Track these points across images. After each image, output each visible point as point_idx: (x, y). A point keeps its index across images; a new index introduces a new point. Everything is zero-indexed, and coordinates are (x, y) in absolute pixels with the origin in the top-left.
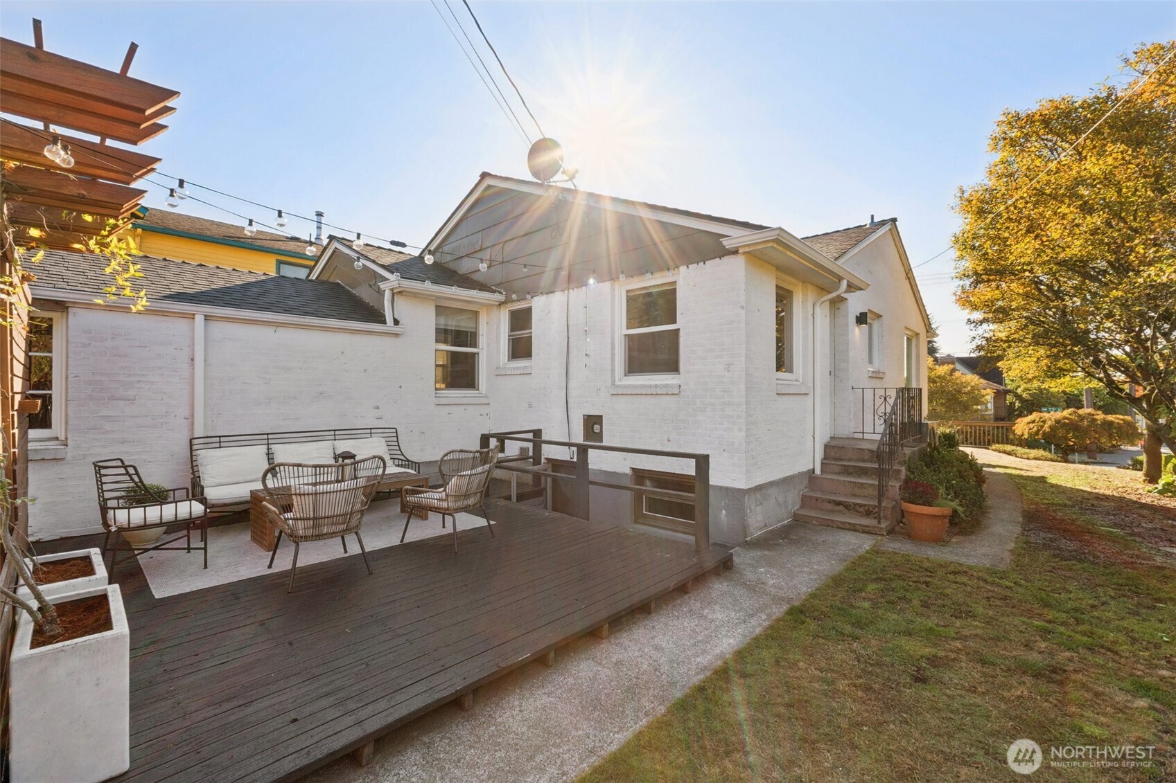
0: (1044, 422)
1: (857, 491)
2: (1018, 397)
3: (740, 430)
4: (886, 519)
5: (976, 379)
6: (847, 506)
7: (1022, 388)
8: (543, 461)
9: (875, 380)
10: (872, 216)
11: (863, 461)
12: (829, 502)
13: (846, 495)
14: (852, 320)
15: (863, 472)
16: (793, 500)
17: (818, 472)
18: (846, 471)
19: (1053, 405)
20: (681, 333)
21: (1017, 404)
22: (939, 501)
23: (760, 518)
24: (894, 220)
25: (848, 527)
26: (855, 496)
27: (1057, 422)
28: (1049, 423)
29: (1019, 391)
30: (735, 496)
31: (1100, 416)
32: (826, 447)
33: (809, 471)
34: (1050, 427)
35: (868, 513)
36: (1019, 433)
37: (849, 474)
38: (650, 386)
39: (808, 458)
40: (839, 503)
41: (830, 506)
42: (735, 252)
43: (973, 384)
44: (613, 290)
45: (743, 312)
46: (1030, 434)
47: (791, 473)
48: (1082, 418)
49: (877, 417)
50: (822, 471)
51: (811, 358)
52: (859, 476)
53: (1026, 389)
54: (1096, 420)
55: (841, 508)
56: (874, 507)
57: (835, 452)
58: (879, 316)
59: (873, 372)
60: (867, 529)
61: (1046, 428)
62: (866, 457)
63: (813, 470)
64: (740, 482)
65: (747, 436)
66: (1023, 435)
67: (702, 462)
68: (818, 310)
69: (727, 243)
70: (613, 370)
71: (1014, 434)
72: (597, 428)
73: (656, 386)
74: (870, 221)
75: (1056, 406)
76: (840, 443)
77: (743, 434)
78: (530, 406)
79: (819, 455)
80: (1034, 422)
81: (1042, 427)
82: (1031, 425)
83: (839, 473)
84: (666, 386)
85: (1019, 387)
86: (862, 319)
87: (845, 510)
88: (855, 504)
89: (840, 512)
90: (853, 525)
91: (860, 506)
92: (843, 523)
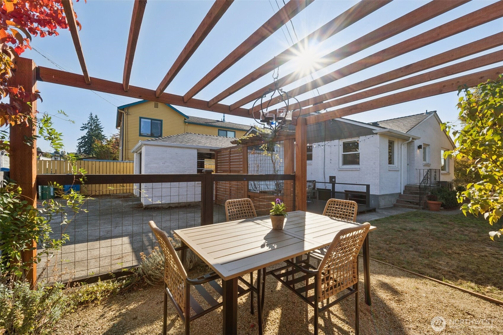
1: (414, 198)
3: (378, 180)
4: (422, 205)
6: (411, 202)
8: (316, 189)
9: (426, 167)
11: (415, 190)
12: (405, 201)
13: (410, 200)
14: (416, 148)
15: (417, 193)
16: (394, 201)
17: (402, 193)
18: (411, 193)
20: (360, 154)
22: (438, 200)
23: (383, 203)
24: (435, 111)
26: (414, 200)
30: (376, 197)
32: (406, 187)
33: (399, 193)
35: (417, 204)
37: (413, 194)
38: (351, 168)
39: (399, 189)
41: (406, 203)
42: (376, 134)
44: (339, 142)
45: (379, 149)
47: (393, 193)
50: (404, 193)
51: (400, 160)
52: (416, 195)
55: (409, 203)
56: (419, 202)
57: (408, 188)
58: (429, 145)
59: (425, 164)
60: (415, 208)
63: (401, 193)
64: (378, 193)
65: (380, 181)
67: (368, 186)
68: (402, 146)
69: (374, 132)
70: (339, 164)
72: (333, 180)
73: (353, 168)
74: (426, 112)
76: (409, 186)
77: (378, 181)
78: (311, 174)
79: (403, 189)
83: (409, 194)
84: (356, 168)
86: (420, 147)
87: (410, 204)
88: (413, 202)
89: (409, 204)
90: (412, 207)
91: (415, 202)
92: (409, 206)
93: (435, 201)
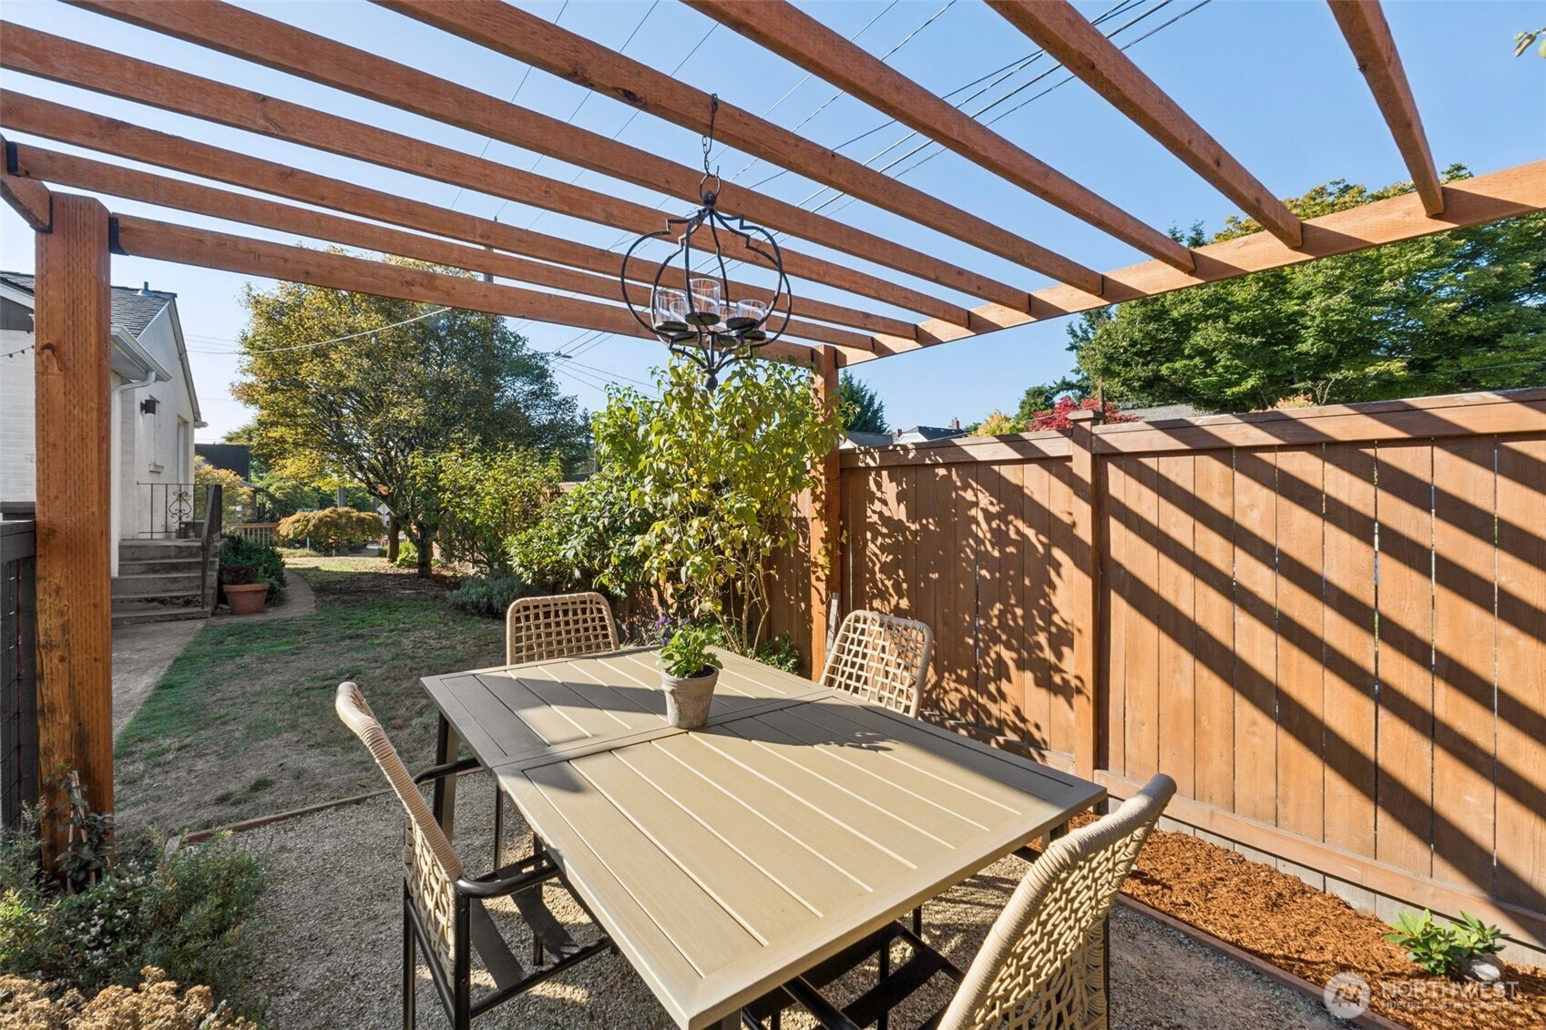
0: (308, 521)
1: (170, 586)
2: (271, 497)
4: (209, 603)
5: (232, 475)
6: (162, 601)
7: (274, 486)
10: (146, 284)
11: (169, 557)
12: (140, 600)
13: (156, 592)
14: (138, 407)
17: (115, 574)
18: (152, 569)
19: (307, 506)
21: (268, 505)
22: (259, 579)
24: (174, 296)
25: (168, 618)
26: (168, 591)
27: (321, 520)
28: (313, 522)
29: (271, 490)
31: (355, 514)
32: (121, 547)
34: (314, 526)
35: (188, 602)
36: (285, 534)
37: (158, 571)
40: (153, 600)
41: (140, 605)
43: (228, 480)
46: (295, 535)
48: (340, 516)
49: (169, 514)
50: (120, 573)
52: (168, 572)
53: (279, 488)
54: (351, 517)
55: (156, 603)
56: (194, 596)
57: (132, 554)
58: (161, 404)
60: (190, 616)
61: (310, 527)
62: (173, 554)
66: (288, 535)
71: (279, 536)
74: (143, 288)
75: (311, 507)
76: (129, 543)
80: (298, 521)
81: (306, 526)
82: (296, 525)
83: (143, 573)
85: (271, 485)
86: (148, 407)
87: (161, 605)
88: (171, 598)
89: (154, 608)
90: (176, 615)
91: (178, 598)
92: (161, 616)
93: (250, 582)
